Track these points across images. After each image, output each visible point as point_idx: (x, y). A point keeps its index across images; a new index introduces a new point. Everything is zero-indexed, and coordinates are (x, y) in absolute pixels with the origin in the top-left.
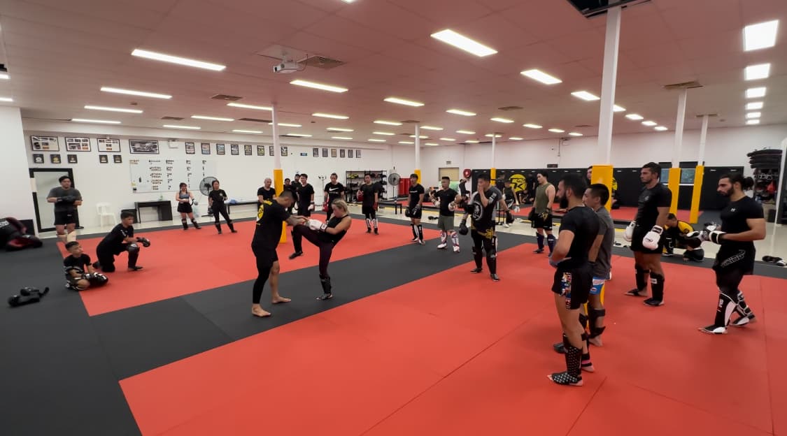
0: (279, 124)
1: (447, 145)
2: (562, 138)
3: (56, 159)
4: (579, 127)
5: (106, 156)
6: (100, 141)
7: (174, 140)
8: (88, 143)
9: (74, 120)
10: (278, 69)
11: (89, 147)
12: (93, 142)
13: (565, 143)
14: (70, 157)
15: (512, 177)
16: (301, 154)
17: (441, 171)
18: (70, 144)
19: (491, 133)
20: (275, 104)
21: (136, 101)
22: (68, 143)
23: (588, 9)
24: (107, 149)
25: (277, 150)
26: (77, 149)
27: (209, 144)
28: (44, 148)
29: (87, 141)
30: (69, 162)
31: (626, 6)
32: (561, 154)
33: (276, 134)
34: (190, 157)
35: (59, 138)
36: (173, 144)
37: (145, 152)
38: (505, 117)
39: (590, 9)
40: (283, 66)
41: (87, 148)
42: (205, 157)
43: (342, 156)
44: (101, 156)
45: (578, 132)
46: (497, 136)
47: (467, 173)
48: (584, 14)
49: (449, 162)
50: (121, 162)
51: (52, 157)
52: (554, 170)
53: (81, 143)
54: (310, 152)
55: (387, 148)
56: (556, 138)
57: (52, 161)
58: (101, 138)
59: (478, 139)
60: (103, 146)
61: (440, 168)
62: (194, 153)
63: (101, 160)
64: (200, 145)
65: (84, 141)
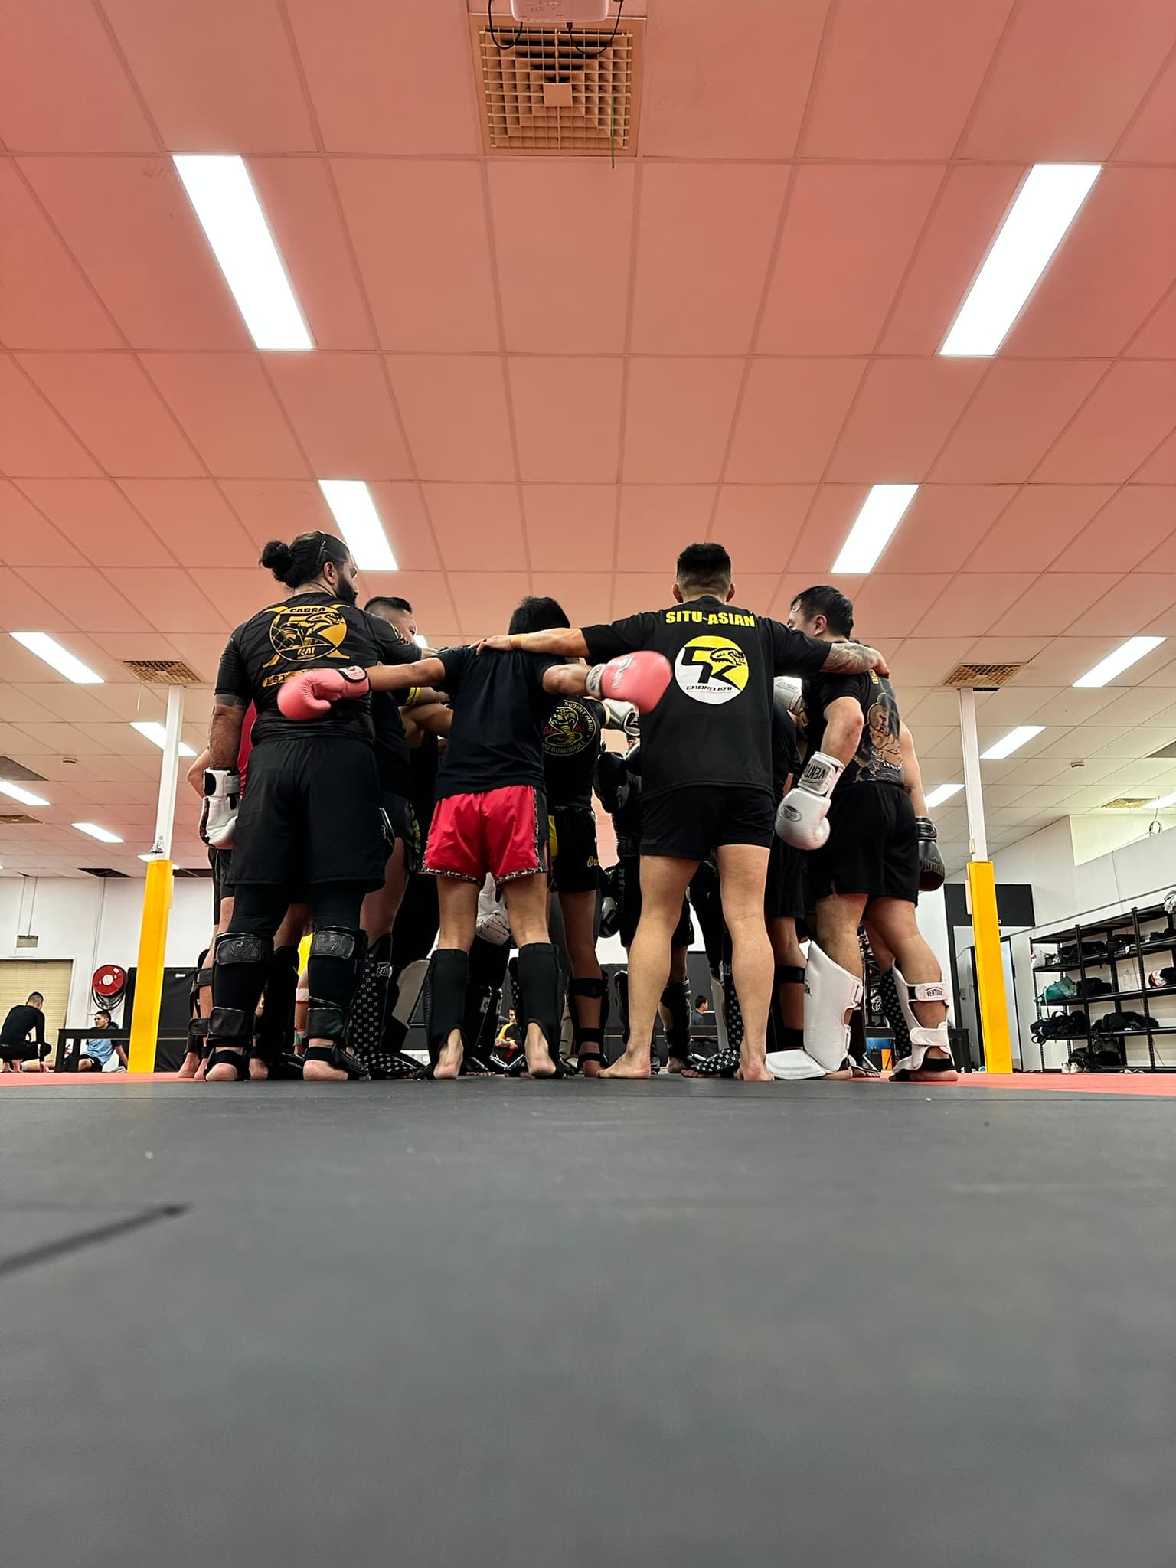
47: (108, 981)
49: (27, 940)
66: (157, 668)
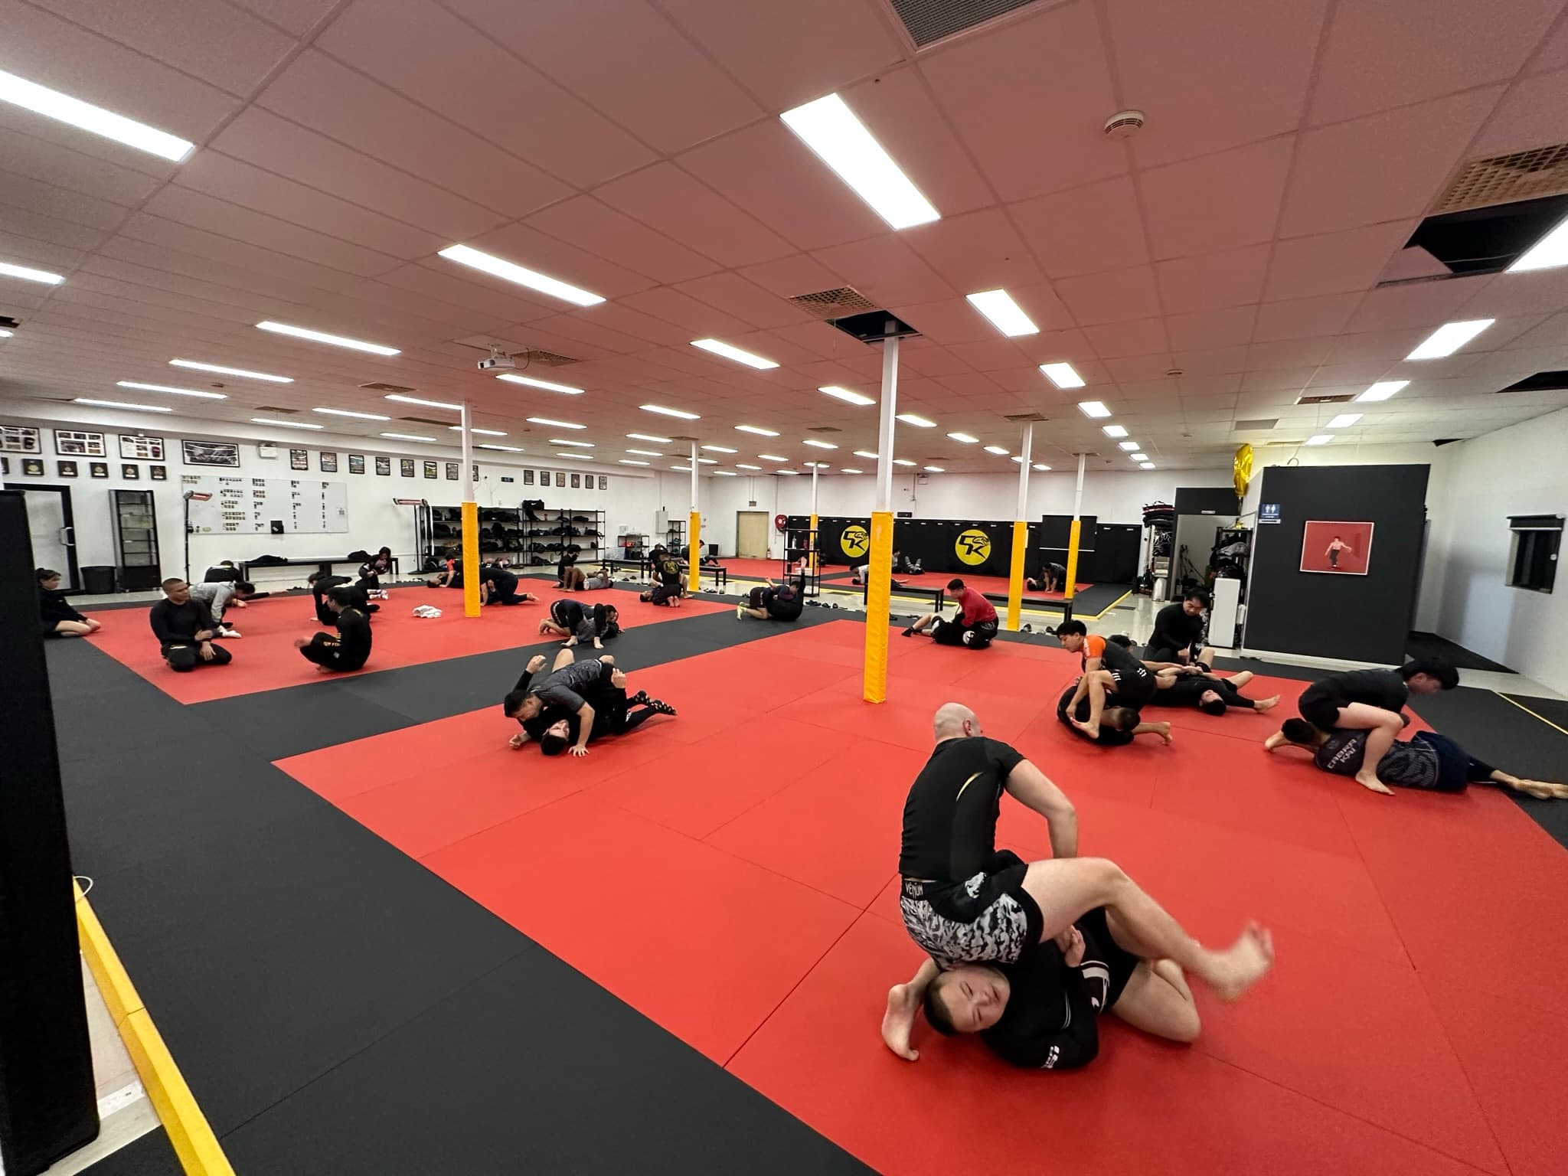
0: (473, 430)
1: (751, 476)
2: (918, 474)
3: (34, 468)
4: (936, 460)
5: (135, 467)
6: (125, 439)
7: (269, 444)
8: (100, 441)
9: (79, 400)
10: (485, 366)
11: (101, 448)
12: (111, 440)
13: (924, 481)
14: (62, 466)
15: (847, 530)
16: (503, 479)
17: (742, 517)
18: (63, 443)
19: (812, 462)
20: (468, 401)
21: (222, 382)
22: (59, 440)
23: (865, 335)
24: (139, 454)
25: (465, 471)
26: (77, 451)
27: (335, 455)
28: (9, 447)
29: (98, 437)
30: (61, 475)
31: (903, 338)
32: (916, 498)
33: (467, 443)
34: (297, 475)
35: (42, 431)
36: (266, 451)
37: (213, 462)
38: (825, 440)
39: (868, 335)
40: (493, 363)
41: (99, 451)
42: (327, 477)
43: (575, 485)
44: (125, 467)
45: (937, 465)
46: (821, 466)
47: (780, 521)
48: (861, 339)
49: (753, 503)
50: (165, 478)
51: (26, 463)
52: (907, 521)
53: (86, 441)
54: (519, 476)
55: (652, 475)
56: (910, 473)
57: (26, 472)
58: (125, 434)
59: (795, 469)
60: (131, 449)
61: (739, 513)
62: (306, 469)
63: (125, 473)
64: (319, 455)
65: (91, 437)
66: (831, 293)
